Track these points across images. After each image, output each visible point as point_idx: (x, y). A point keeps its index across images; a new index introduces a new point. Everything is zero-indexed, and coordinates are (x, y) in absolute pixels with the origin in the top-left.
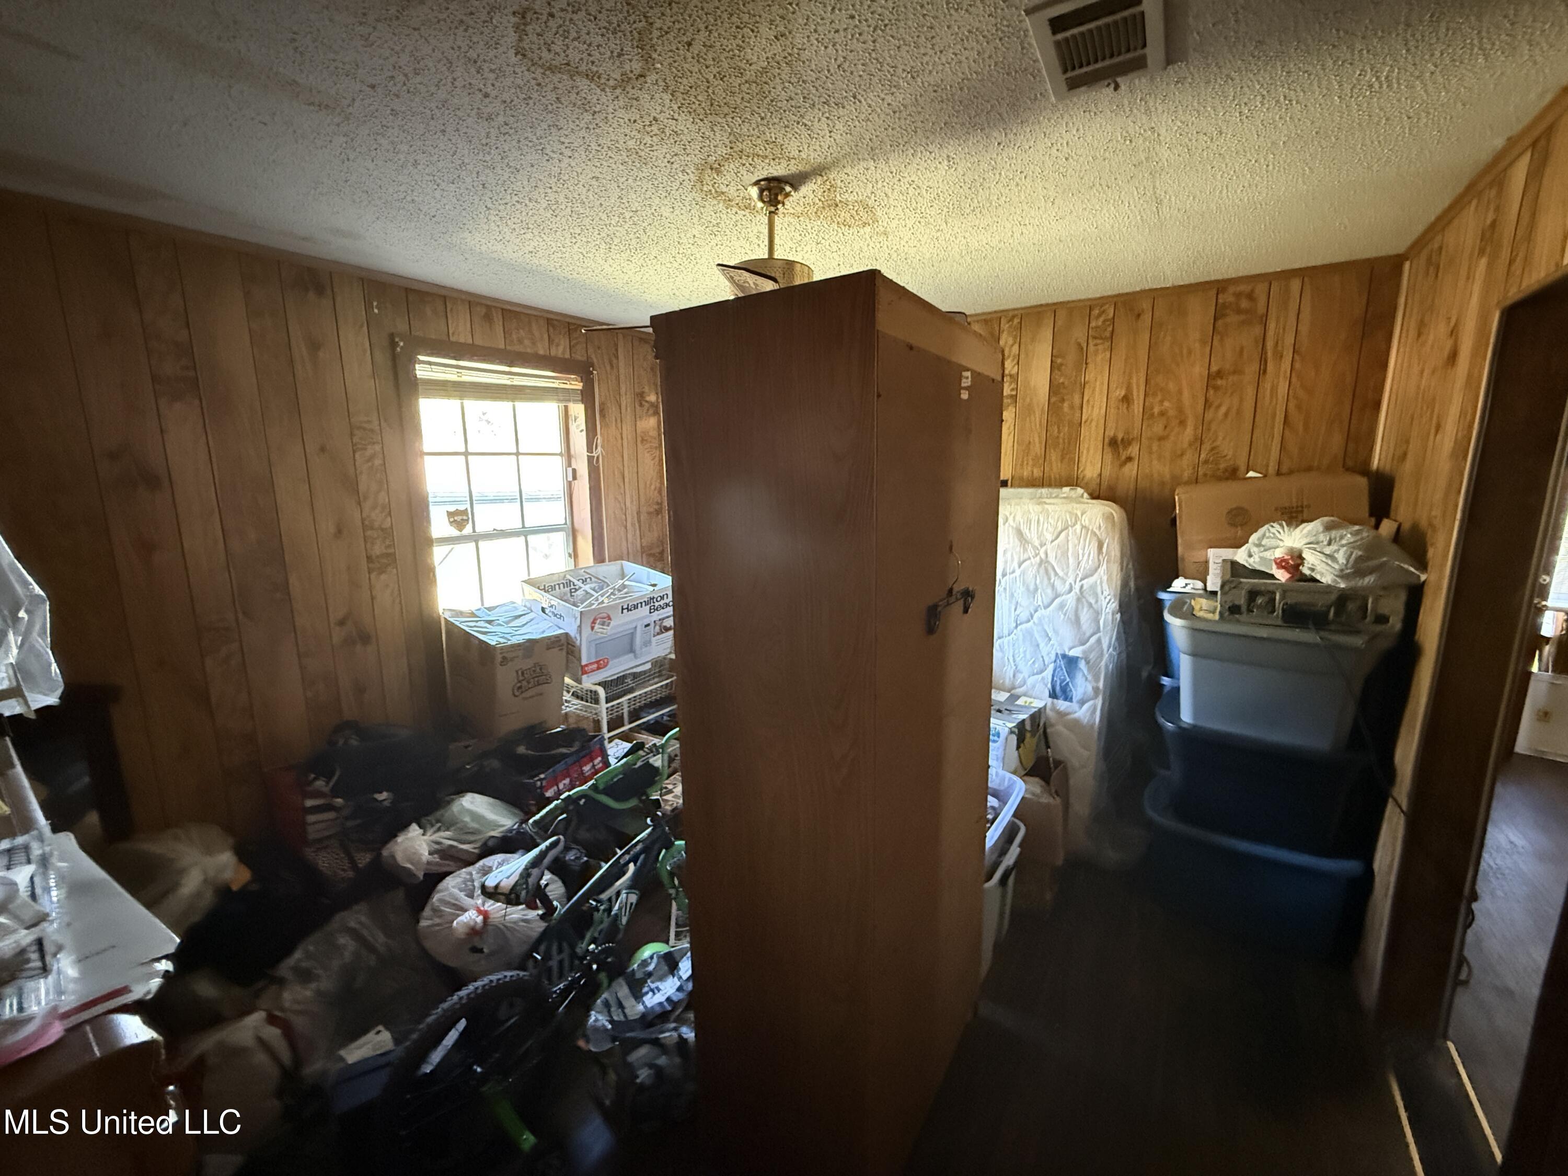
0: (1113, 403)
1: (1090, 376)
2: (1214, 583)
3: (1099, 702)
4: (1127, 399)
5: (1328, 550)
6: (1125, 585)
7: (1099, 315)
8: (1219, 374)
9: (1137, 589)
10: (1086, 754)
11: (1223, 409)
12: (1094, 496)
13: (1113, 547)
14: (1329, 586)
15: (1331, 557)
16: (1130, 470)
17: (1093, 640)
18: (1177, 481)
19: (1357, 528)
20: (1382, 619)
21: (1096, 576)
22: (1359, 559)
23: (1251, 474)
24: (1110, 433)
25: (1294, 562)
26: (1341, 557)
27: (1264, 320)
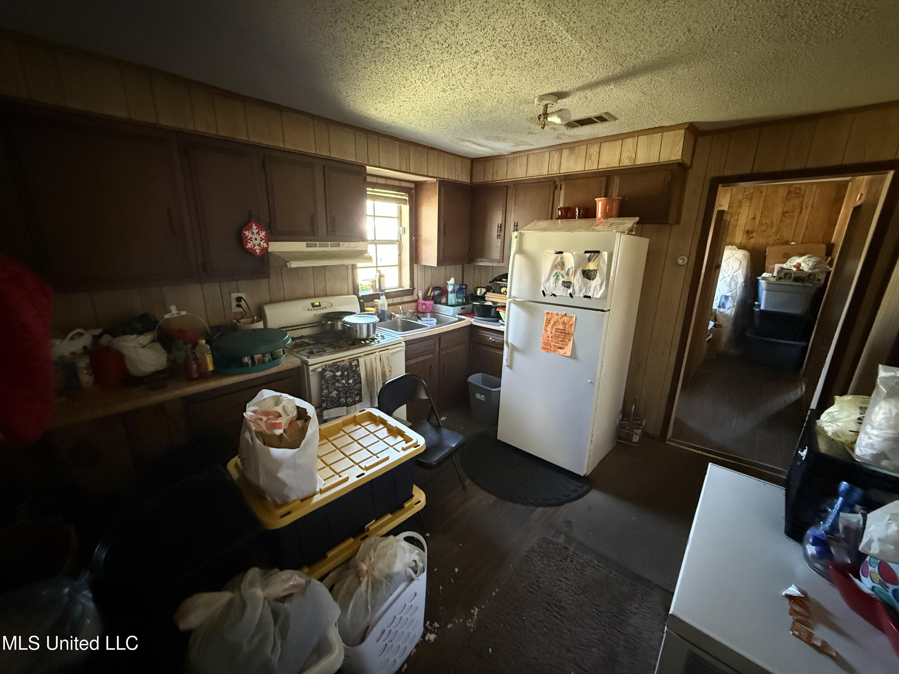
0: (749, 219)
1: (742, 211)
2: (775, 274)
3: (734, 309)
4: (754, 218)
5: (808, 263)
6: (747, 275)
7: (748, 191)
8: (786, 212)
9: (750, 277)
10: (728, 324)
11: (786, 224)
12: (739, 248)
13: (745, 263)
14: (806, 272)
15: (808, 265)
16: (752, 241)
17: (734, 291)
18: (767, 245)
19: (816, 257)
20: (819, 280)
21: (738, 272)
22: (815, 265)
23: (793, 243)
24: (747, 228)
25: (798, 266)
26: (810, 264)
27: (803, 197)
